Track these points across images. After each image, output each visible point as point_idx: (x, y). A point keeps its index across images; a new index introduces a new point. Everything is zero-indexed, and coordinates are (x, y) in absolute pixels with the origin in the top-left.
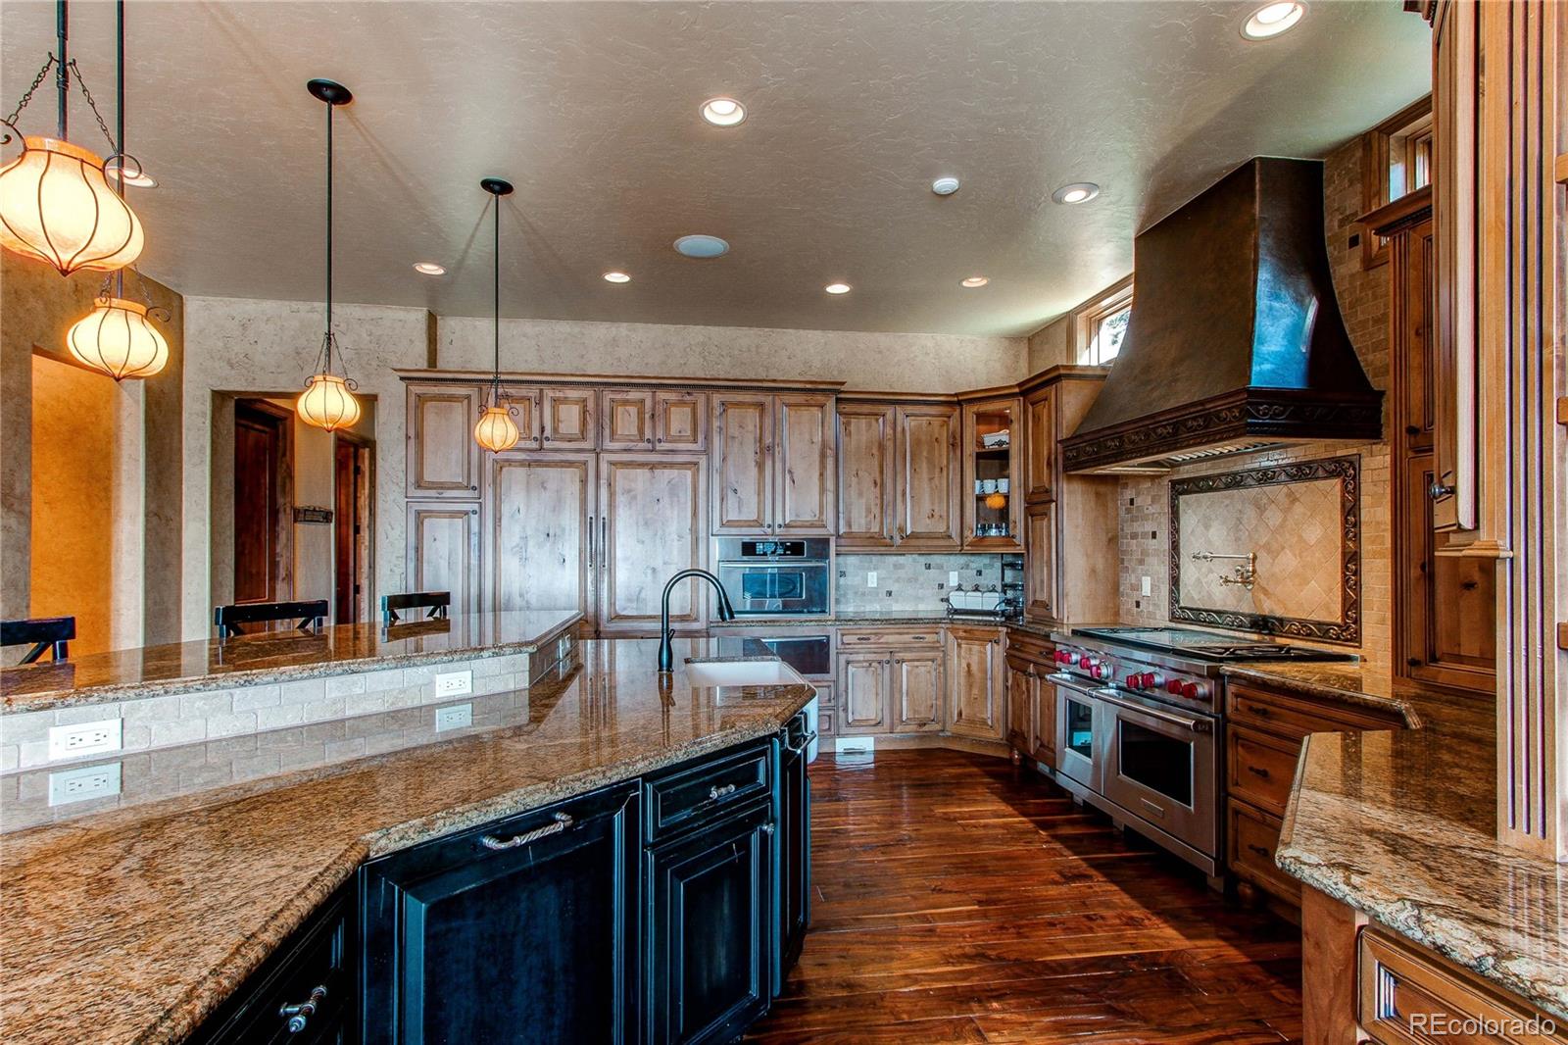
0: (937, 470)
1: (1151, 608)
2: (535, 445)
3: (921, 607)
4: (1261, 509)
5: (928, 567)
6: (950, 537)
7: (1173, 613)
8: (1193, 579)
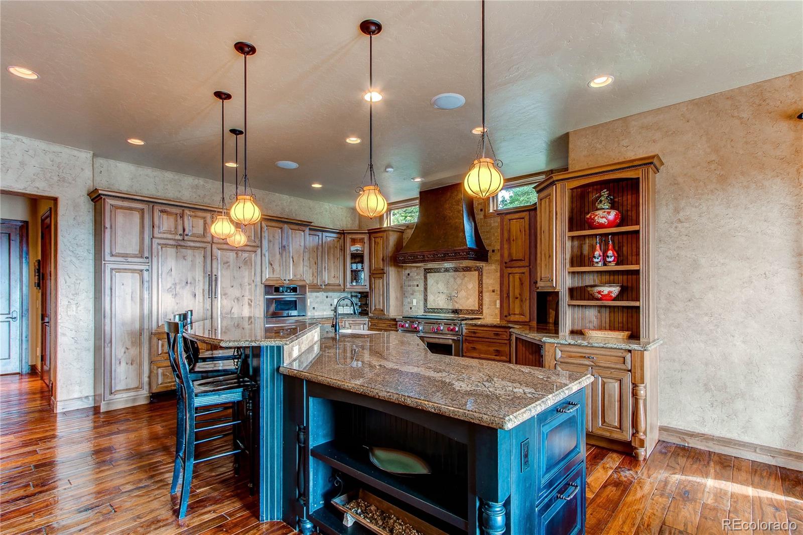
0: (336, 259)
1: (416, 309)
2: (180, 238)
3: (325, 313)
4: (455, 279)
5: (327, 297)
6: (340, 285)
7: (425, 310)
8: (432, 300)
